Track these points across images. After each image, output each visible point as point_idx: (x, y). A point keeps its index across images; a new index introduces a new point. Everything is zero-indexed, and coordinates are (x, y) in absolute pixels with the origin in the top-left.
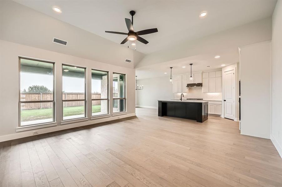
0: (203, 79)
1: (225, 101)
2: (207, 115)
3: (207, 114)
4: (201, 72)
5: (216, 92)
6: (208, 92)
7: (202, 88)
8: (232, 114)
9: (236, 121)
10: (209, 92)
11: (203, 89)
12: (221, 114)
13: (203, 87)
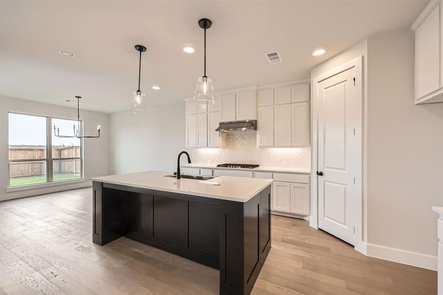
0: (260, 109)
1: (321, 174)
2: (270, 215)
3: (270, 210)
4: (255, 87)
5: (292, 147)
6: (271, 147)
7: (255, 134)
8: (345, 224)
9: (366, 255)
10: (274, 146)
11: (258, 136)
12: (307, 214)
13: (259, 132)
